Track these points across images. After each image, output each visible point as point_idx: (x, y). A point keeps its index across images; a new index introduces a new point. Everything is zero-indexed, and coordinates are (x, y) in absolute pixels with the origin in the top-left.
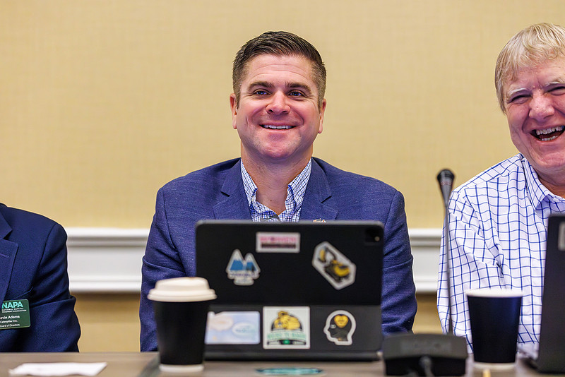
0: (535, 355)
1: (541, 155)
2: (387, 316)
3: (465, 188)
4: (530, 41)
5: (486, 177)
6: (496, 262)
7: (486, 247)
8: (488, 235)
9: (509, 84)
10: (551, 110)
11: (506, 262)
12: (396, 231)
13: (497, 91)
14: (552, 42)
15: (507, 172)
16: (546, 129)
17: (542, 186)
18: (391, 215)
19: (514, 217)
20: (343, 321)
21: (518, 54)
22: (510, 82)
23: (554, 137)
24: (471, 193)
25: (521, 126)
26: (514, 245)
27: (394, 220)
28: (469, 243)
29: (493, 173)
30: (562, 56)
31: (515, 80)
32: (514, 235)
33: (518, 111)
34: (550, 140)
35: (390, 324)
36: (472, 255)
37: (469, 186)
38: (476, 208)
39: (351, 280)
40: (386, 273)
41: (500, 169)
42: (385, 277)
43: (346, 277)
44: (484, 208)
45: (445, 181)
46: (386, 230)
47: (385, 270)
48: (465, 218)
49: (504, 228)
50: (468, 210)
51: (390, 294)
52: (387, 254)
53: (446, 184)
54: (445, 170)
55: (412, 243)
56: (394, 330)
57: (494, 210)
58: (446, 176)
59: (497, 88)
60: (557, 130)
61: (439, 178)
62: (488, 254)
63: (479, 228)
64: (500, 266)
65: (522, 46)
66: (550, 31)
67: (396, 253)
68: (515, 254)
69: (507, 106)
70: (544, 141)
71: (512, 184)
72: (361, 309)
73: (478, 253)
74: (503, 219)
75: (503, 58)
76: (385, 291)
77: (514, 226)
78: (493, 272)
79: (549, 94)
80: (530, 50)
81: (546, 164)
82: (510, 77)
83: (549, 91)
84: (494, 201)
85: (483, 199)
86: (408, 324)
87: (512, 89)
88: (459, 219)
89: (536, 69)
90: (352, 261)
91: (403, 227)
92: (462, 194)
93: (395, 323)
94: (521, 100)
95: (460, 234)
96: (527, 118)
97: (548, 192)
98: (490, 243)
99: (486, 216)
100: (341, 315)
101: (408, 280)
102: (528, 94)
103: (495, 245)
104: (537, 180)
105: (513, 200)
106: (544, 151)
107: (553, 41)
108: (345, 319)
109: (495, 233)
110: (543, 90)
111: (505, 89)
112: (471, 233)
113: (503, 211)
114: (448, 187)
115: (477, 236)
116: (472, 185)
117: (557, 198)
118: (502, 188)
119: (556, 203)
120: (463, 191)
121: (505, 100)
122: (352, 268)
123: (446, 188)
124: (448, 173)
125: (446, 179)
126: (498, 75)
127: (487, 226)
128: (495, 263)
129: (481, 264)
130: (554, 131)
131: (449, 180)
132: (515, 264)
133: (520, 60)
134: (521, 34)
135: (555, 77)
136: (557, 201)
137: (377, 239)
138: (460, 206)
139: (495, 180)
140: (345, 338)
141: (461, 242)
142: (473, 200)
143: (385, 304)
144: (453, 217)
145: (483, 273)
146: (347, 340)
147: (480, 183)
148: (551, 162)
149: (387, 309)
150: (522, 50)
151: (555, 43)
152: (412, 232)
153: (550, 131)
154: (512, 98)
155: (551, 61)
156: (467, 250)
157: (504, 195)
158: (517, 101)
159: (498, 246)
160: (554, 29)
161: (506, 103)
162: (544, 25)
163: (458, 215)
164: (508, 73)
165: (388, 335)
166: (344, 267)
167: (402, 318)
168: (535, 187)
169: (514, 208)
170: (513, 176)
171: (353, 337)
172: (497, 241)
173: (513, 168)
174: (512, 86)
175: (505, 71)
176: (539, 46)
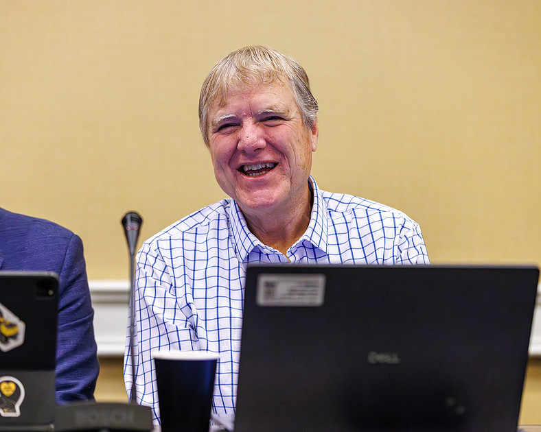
0: (230, 426)
1: (248, 192)
2: (62, 381)
3: (158, 239)
4: (244, 62)
5: (183, 227)
6: (188, 323)
7: (177, 307)
8: (180, 292)
9: (216, 109)
10: (262, 142)
11: (201, 323)
12: (74, 281)
13: (201, 121)
14: (267, 65)
15: (207, 221)
16: (256, 164)
17: (251, 236)
18: (67, 263)
19: (212, 272)
20: (10, 388)
21: (229, 76)
22: (218, 107)
23: (264, 172)
24: (164, 245)
25: (227, 161)
26: (211, 303)
27: (71, 268)
28: (159, 303)
29: (191, 222)
30: (278, 81)
31: (223, 105)
32: (212, 293)
33: (225, 142)
34: (260, 175)
35: (67, 391)
36: (161, 316)
37: (162, 237)
38: (168, 262)
39: (20, 340)
40: (62, 331)
41: (199, 218)
42: (60, 336)
43: (14, 337)
44: (178, 262)
45: (131, 225)
46: (61, 280)
47: (60, 327)
48: (156, 275)
49: (200, 284)
50: (159, 266)
51: (66, 356)
52: (64, 308)
53: (132, 229)
54: (131, 213)
55: (93, 298)
56: (71, 398)
57: (190, 265)
58: (132, 219)
59: (201, 116)
60: (268, 166)
61: (124, 222)
62: (181, 315)
63: (171, 285)
64: (194, 328)
65: (233, 66)
66: (265, 53)
67: (73, 307)
68: (212, 314)
69: (212, 136)
70: (252, 176)
71: (213, 234)
72: (32, 375)
73: (169, 315)
74: (199, 274)
75: (210, 82)
76: (60, 353)
77: (212, 282)
78: (185, 335)
79: (262, 124)
80: (242, 71)
81: (253, 203)
82: (217, 102)
83: (261, 121)
84: (190, 255)
85: (177, 252)
86: (89, 390)
87: (219, 116)
88: (149, 274)
89: (249, 93)
90: (21, 319)
91: (81, 277)
92: (154, 246)
93: (72, 390)
94: (229, 129)
95: (149, 292)
96: (235, 151)
97: (257, 242)
98: (182, 302)
99: (179, 272)
100: (8, 382)
101: (88, 339)
102: (237, 122)
103: (188, 305)
104: (246, 228)
105: (213, 252)
106: (251, 188)
107: (269, 64)
108: (13, 387)
109: (189, 290)
110: (254, 118)
111: (211, 116)
112: (161, 290)
113: (200, 265)
114: (135, 233)
115: (168, 295)
116: (166, 236)
117: (268, 249)
118: (201, 239)
119: (267, 255)
120: (155, 242)
121: (211, 129)
122: (21, 327)
123: (132, 234)
124: (134, 216)
125: (132, 223)
126: (204, 101)
127: (180, 282)
128: (188, 325)
129: (171, 327)
130: (264, 167)
131: (135, 225)
132: (212, 325)
133: (230, 81)
134: (233, 54)
135: (268, 105)
136: (269, 252)
137: (51, 292)
138: (151, 260)
139: (193, 231)
140: (12, 408)
141: (150, 301)
142: (166, 254)
143: (60, 368)
144: (143, 273)
145: (174, 337)
146: (15, 412)
147: (176, 234)
148: (259, 201)
149: (63, 374)
150: (233, 71)
151: (272, 66)
152: (93, 285)
153: (260, 167)
154: (219, 126)
155: (267, 86)
156: (156, 310)
157: (202, 247)
158: (224, 131)
159: (191, 305)
160: (271, 52)
161: (210, 134)
162: (260, 48)
163: (148, 270)
164: (215, 98)
165: (65, 404)
166: (11, 326)
167: (82, 383)
168: (243, 236)
169: (213, 262)
170: (213, 225)
171: (21, 408)
172: (190, 299)
173: (214, 216)
174: (219, 112)
175: (211, 95)
176: (253, 67)
